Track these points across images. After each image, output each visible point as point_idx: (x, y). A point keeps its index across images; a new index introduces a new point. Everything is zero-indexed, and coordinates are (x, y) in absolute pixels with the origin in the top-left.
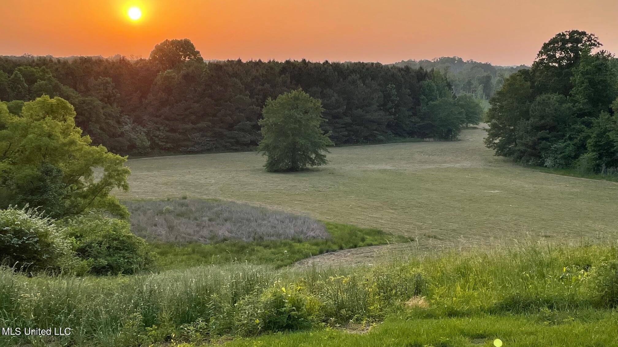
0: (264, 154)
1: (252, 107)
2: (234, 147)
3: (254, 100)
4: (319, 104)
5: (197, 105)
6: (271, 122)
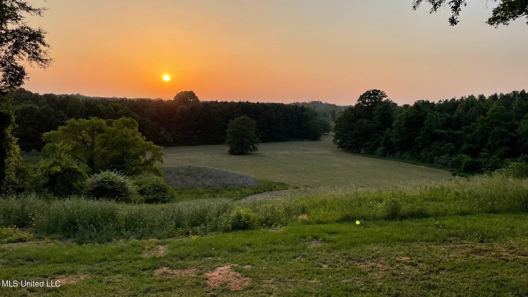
1: (222, 123)
3: (224, 120)
4: (254, 123)
5: (196, 122)
6: (231, 130)
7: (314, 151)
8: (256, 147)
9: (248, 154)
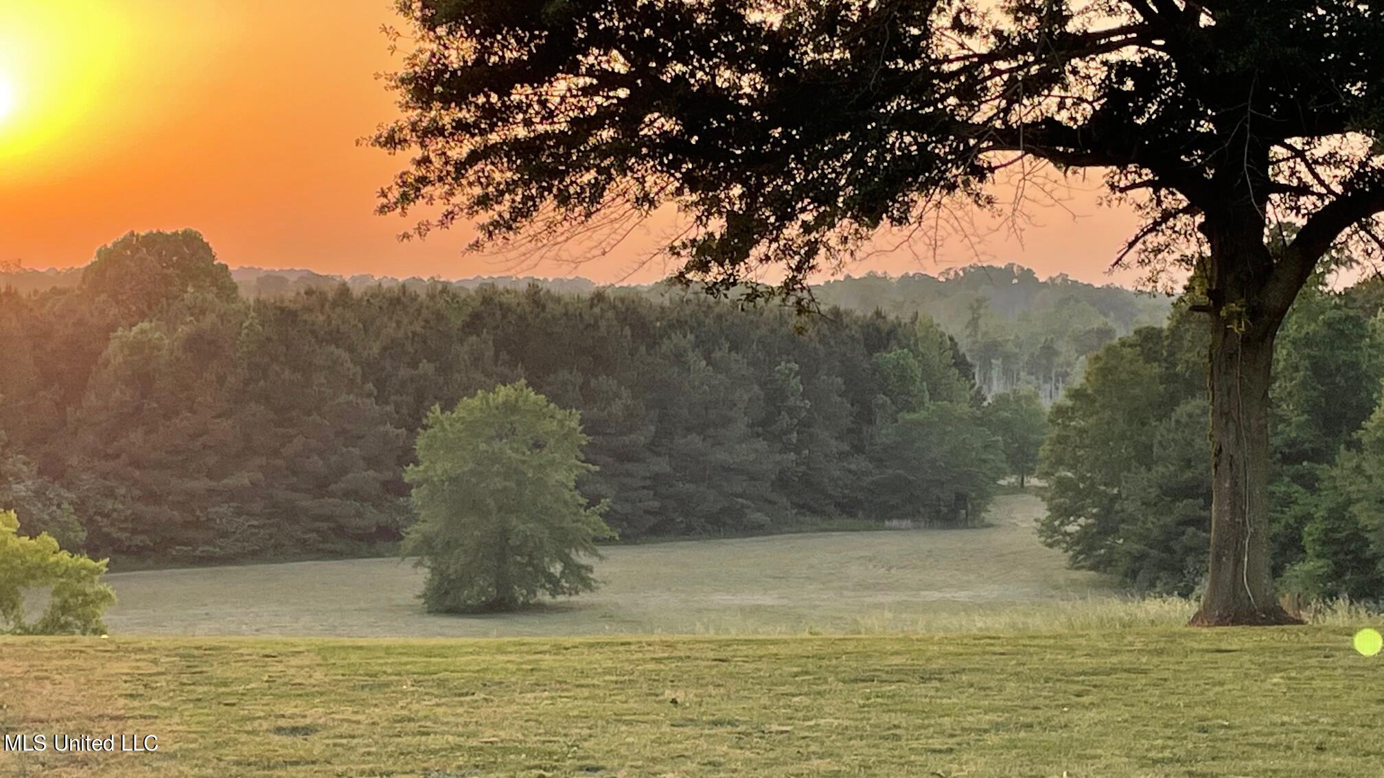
0: (419, 564)
1: (382, 429)
2: (328, 546)
3: (390, 408)
4: (574, 424)
5: (226, 424)
6: (439, 472)
7: (930, 586)
8: (582, 567)
9: (540, 609)
